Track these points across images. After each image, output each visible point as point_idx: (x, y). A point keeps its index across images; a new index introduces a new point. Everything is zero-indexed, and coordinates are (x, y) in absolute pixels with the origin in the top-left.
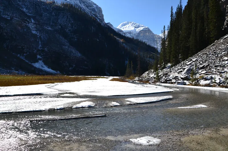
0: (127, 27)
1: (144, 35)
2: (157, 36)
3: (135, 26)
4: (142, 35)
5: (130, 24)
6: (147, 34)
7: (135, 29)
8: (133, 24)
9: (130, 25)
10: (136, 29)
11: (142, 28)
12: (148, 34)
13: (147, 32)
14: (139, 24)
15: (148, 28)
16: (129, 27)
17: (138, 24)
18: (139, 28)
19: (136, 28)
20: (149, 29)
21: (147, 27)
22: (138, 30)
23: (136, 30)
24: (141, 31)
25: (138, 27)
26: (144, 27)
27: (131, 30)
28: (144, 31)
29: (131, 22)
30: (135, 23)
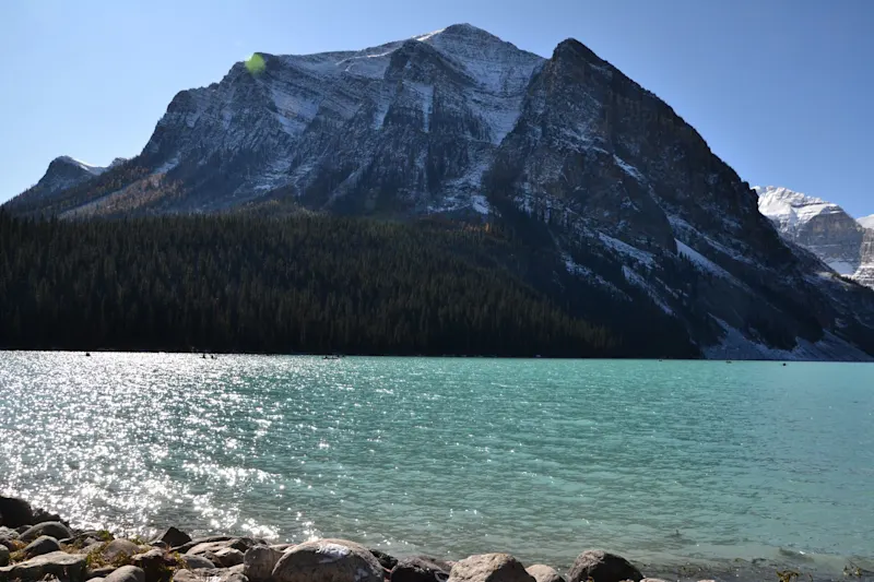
0: (765, 203)
1: (827, 230)
3: (790, 200)
4: (818, 229)
6: (837, 225)
7: (792, 211)
8: (783, 194)
9: (774, 199)
10: (795, 210)
11: (816, 210)
12: (840, 228)
13: (835, 221)
14: (806, 196)
15: (838, 208)
16: (769, 203)
17: (802, 195)
18: (807, 209)
19: (795, 206)
20: (841, 210)
21: (833, 205)
22: (805, 214)
23: (795, 214)
24: (815, 217)
25: (804, 206)
26: (825, 206)
27: (781, 215)
28: (825, 217)
29: (774, 189)
30: (788, 191)
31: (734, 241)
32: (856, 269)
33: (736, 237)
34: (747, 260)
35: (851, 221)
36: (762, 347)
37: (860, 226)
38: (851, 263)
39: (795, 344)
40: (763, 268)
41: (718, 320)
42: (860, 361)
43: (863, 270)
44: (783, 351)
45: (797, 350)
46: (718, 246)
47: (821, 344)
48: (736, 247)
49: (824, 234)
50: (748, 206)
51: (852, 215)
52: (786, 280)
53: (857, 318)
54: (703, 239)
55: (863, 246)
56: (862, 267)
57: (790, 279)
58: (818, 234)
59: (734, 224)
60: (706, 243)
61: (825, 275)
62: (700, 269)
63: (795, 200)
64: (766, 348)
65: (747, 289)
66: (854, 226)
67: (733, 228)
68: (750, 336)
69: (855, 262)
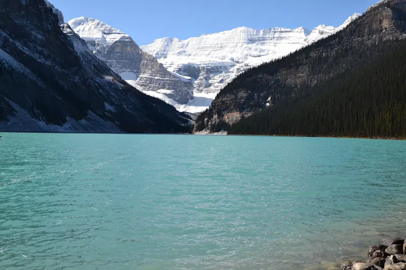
0: (87, 29)
1: (123, 51)
2: (149, 56)
3: (102, 29)
4: (118, 50)
5: (91, 25)
6: (129, 48)
7: (103, 37)
8: (98, 24)
9: (93, 27)
10: (105, 36)
11: (117, 37)
12: (130, 50)
13: (128, 46)
14: (112, 27)
16: (89, 29)
17: (110, 27)
18: (112, 36)
19: (105, 33)
20: (131, 39)
21: (127, 35)
22: (111, 39)
23: (105, 39)
24: (116, 42)
25: (110, 34)
26: (122, 35)
27: (96, 38)
28: (122, 43)
29: (93, 20)
30: (102, 23)
31: (39, 48)
32: (137, 77)
33: (40, 46)
34: (48, 63)
35: (136, 47)
36: (42, 124)
37: (141, 50)
38: (135, 73)
39: (65, 121)
40: (59, 69)
41: (11, 103)
42: (106, 133)
43: (141, 78)
44: (57, 126)
45: (66, 125)
46: (26, 51)
47: (83, 121)
48: (41, 53)
49: (121, 53)
50: (50, 25)
51: (137, 43)
52: (75, 79)
53: (125, 106)
54: (14, 43)
55: (142, 63)
56: (141, 76)
57: (77, 78)
58: (118, 53)
59: (39, 37)
60: (16, 47)
61: (109, 78)
62: (6, 66)
63: (105, 29)
64: (44, 124)
65: (39, 83)
66: (138, 50)
67: (39, 39)
68: (35, 116)
69: (137, 72)
